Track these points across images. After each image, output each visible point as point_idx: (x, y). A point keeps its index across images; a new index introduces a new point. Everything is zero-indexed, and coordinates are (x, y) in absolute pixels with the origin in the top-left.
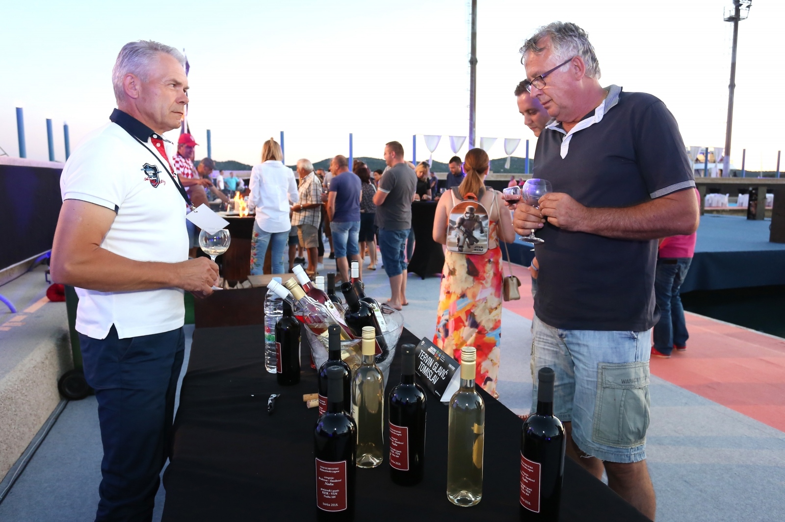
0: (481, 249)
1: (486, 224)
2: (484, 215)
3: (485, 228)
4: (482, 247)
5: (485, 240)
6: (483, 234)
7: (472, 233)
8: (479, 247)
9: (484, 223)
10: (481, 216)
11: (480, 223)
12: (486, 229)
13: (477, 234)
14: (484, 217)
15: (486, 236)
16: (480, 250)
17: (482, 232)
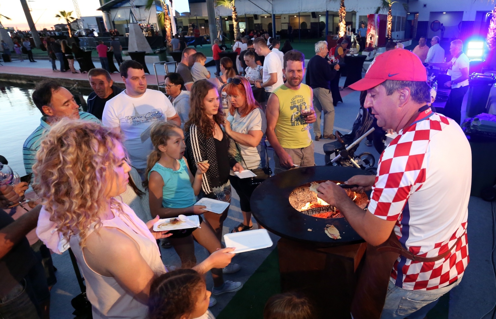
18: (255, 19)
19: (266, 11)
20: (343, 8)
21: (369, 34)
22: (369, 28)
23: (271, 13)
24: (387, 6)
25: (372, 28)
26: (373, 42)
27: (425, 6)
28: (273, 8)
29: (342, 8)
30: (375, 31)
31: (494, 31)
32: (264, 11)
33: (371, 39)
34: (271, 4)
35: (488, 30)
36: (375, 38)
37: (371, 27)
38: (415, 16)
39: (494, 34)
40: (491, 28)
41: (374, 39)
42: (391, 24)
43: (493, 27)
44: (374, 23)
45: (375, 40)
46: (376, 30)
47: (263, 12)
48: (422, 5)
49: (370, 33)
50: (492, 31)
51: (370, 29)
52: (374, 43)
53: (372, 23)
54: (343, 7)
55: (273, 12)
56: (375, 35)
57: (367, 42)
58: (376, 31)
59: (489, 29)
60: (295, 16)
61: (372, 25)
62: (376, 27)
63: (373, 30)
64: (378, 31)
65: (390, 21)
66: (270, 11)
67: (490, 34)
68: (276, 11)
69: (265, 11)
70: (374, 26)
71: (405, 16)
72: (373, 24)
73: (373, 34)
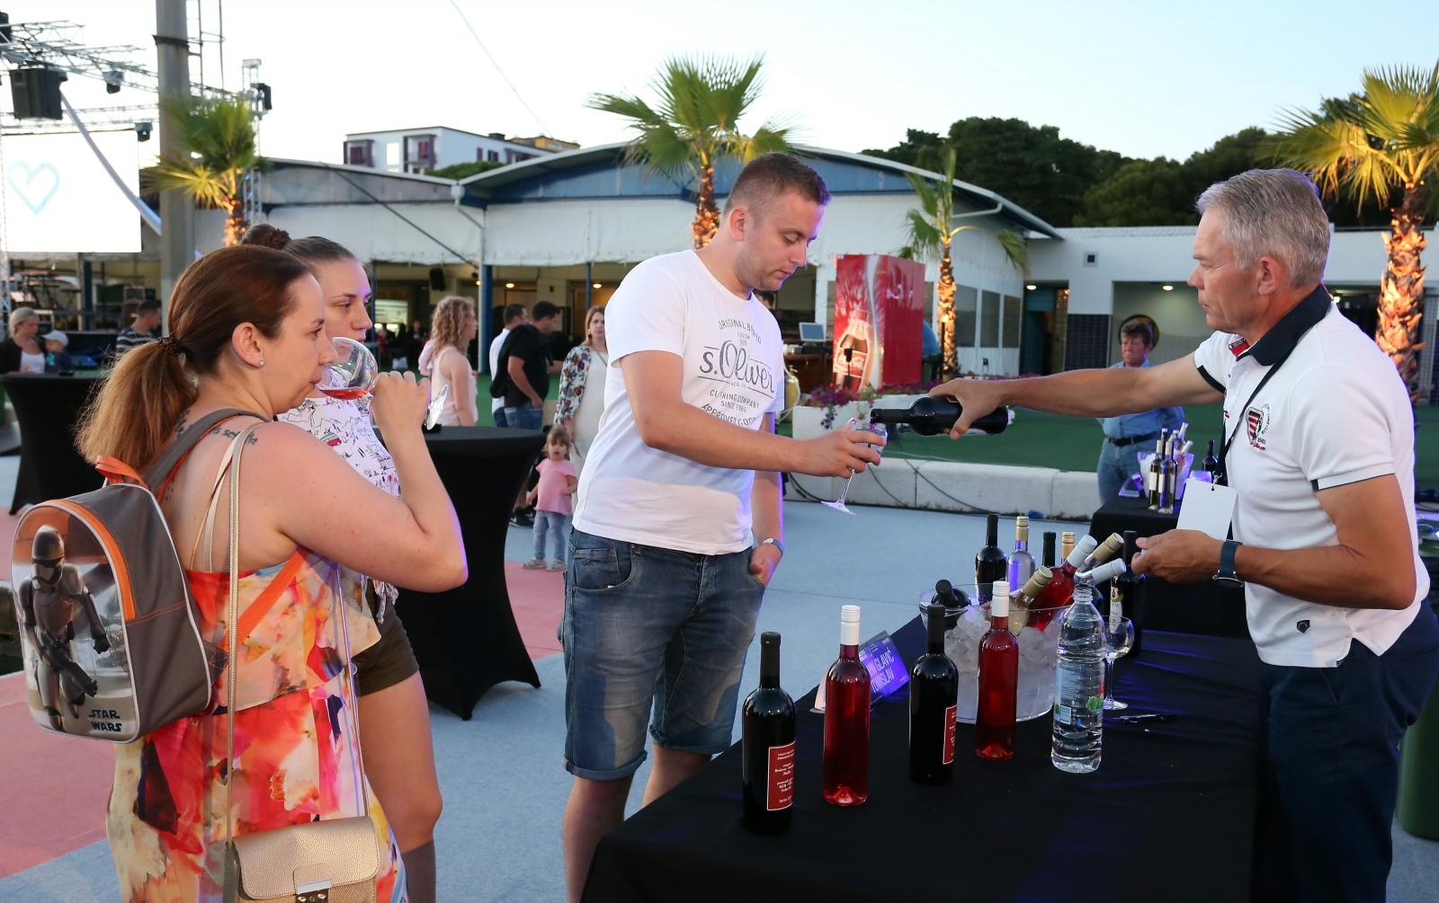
0: (115, 722)
1: (113, 608)
2: (94, 565)
3: (107, 623)
4: (114, 715)
5: (122, 682)
6: (106, 654)
7: (68, 651)
8: (105, 714)
9: (100, 603)
10: (83, 569)
11: (86, 603)
12: (114, 627)
13: (83, 653)
14: (95, 572)
15: (120, 660)
16: (111, 728)
17: (101, 645)
18: (435, 288)
19: (458, 252)
20: (708, 214)
21: (841, 339)
22: (844, 312)
23: (478, 260)
24: (930, 242)
25: (853, 314)
26: (860, 373)
27: (1091, 259)
28: (484, 241)
29: (703, 215)
30: (866, 325)
31: (1404, 324)
32: (448, 253)
33: (849, 359)
34: (479, 226)
35: (1377, 317)
36: (868, 355)
37: (848, 309)
38: (1056, 297)
39: (1408, 334)
40: (1390, 308)
41: (865, 357)
42: (951, 313)
43: (1395, 302)
44: (863, 293)
45: (870, 362)
46: (871, 322)
47: (443, 254)
48: (1083, 258)
49: (847, 332)
50: (1396, 321)
51: (847, 317)
52: (867, 375)
53: (854, 291)
54: (710, 211)
55: (483, 259)
56: (868, 343)
57: (835, 370)
58: (875, 327)
59: (1382, 315)
60: (597, 286)
61: (854, 299)
62: (874, 307)
63: (861, 322)
64: (883, 325)
65: (946, 301)
66: (474, 255)
67: (1387, 334)
68: (495, 254)
69: (453, 253)
70: (865, 306)
71: (1019, 294)
72: (859, 297)
73: (860, 338)
